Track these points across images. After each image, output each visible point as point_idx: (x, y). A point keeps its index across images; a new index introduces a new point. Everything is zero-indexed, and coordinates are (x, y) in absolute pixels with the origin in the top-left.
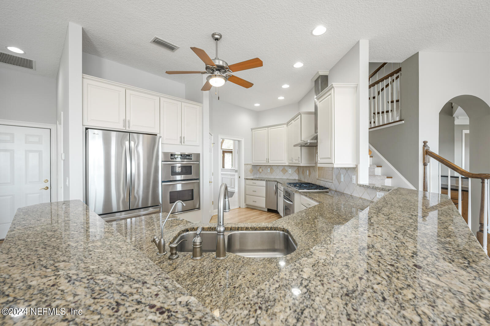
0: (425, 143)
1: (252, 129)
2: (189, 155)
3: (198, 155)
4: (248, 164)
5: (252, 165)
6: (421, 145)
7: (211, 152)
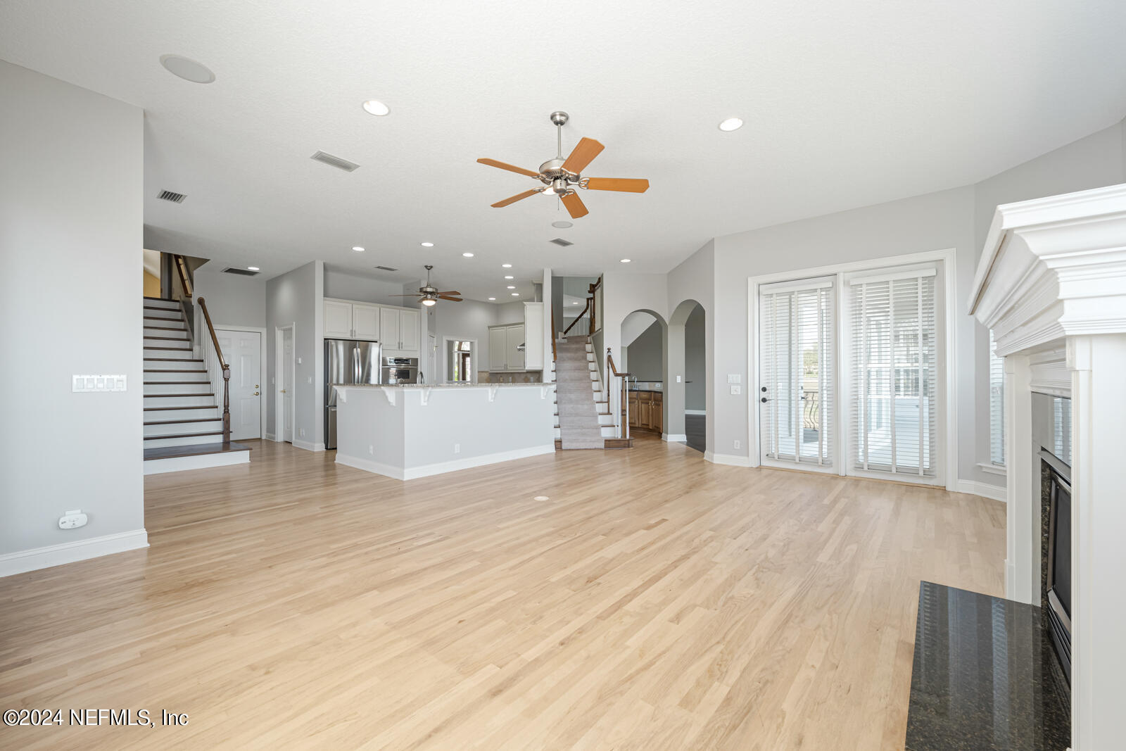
0: (609, 349)
1: (489, 327)
2: (407, 360)
3: (416, 360)
4: (482, 372)
5: (490, 373)
6: (605, 351)
7: (433, 356)
